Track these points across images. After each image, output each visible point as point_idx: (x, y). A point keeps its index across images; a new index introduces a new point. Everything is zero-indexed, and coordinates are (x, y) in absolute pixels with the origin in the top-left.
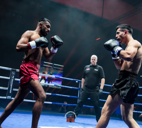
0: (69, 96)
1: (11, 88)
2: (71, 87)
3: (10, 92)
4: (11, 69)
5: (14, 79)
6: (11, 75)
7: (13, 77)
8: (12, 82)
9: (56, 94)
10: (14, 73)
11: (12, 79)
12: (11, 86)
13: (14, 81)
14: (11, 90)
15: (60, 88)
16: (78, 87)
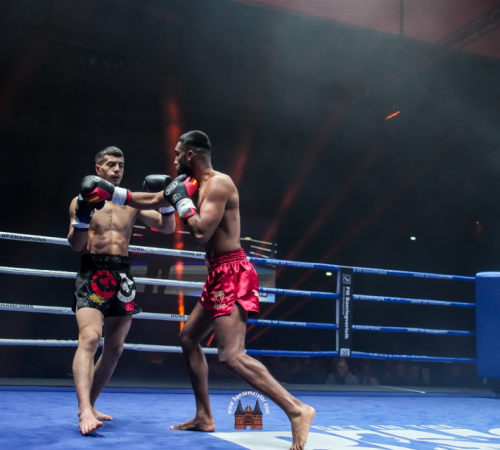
0: (304, 324)
2: (309, 293)
9: (260, 321)
15: (271, 299)
16: (335, 291)
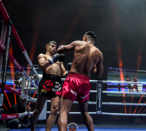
1: (100, 102)
3: (100, 106)
4: (97, 81)
5: (101, 92)
6: (98, 88)
7: (100, 89)
8: (100, 95)
10: (100, 85)
11: (100, 92)
12: (100, 99)
13: (102, 94)
14: (100, 105)
